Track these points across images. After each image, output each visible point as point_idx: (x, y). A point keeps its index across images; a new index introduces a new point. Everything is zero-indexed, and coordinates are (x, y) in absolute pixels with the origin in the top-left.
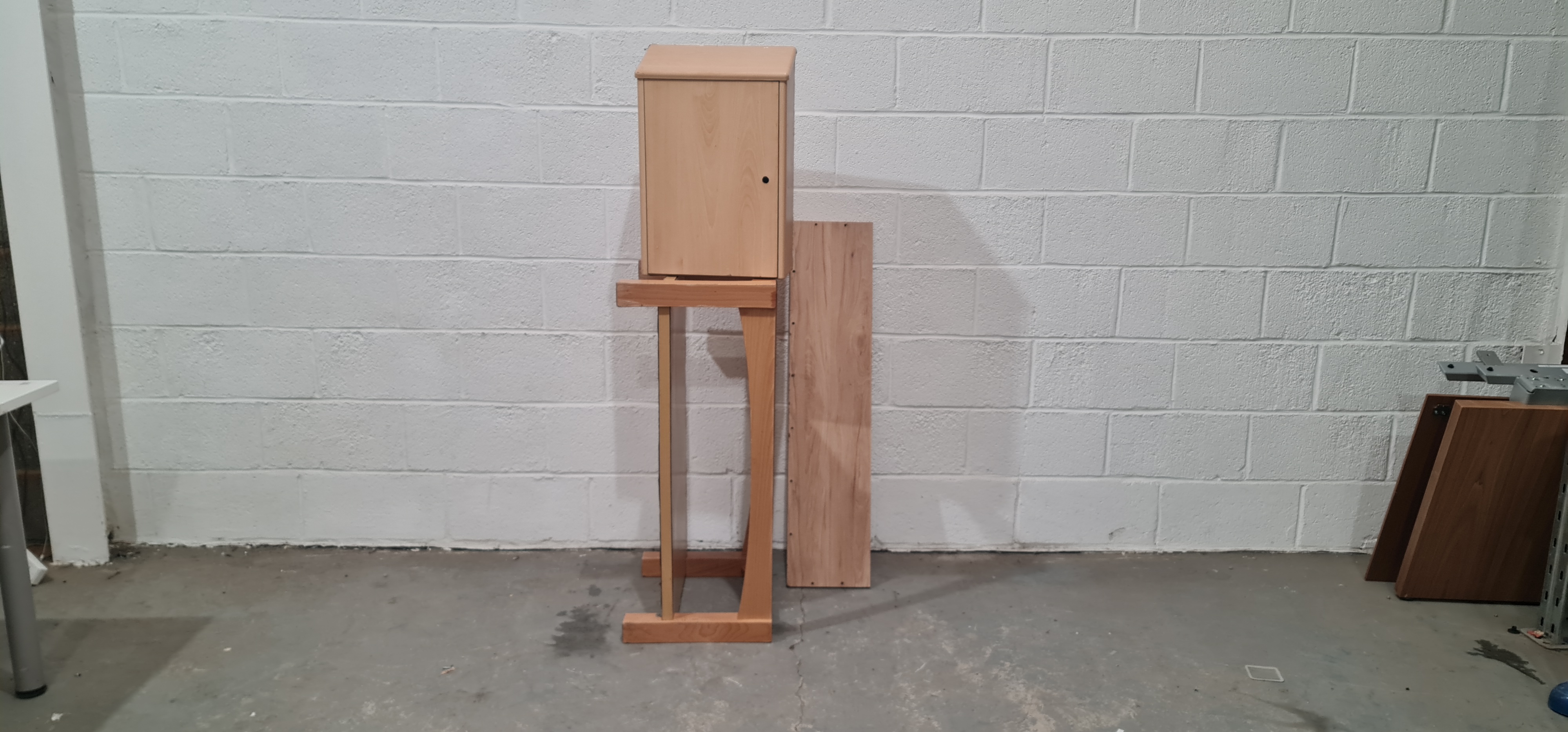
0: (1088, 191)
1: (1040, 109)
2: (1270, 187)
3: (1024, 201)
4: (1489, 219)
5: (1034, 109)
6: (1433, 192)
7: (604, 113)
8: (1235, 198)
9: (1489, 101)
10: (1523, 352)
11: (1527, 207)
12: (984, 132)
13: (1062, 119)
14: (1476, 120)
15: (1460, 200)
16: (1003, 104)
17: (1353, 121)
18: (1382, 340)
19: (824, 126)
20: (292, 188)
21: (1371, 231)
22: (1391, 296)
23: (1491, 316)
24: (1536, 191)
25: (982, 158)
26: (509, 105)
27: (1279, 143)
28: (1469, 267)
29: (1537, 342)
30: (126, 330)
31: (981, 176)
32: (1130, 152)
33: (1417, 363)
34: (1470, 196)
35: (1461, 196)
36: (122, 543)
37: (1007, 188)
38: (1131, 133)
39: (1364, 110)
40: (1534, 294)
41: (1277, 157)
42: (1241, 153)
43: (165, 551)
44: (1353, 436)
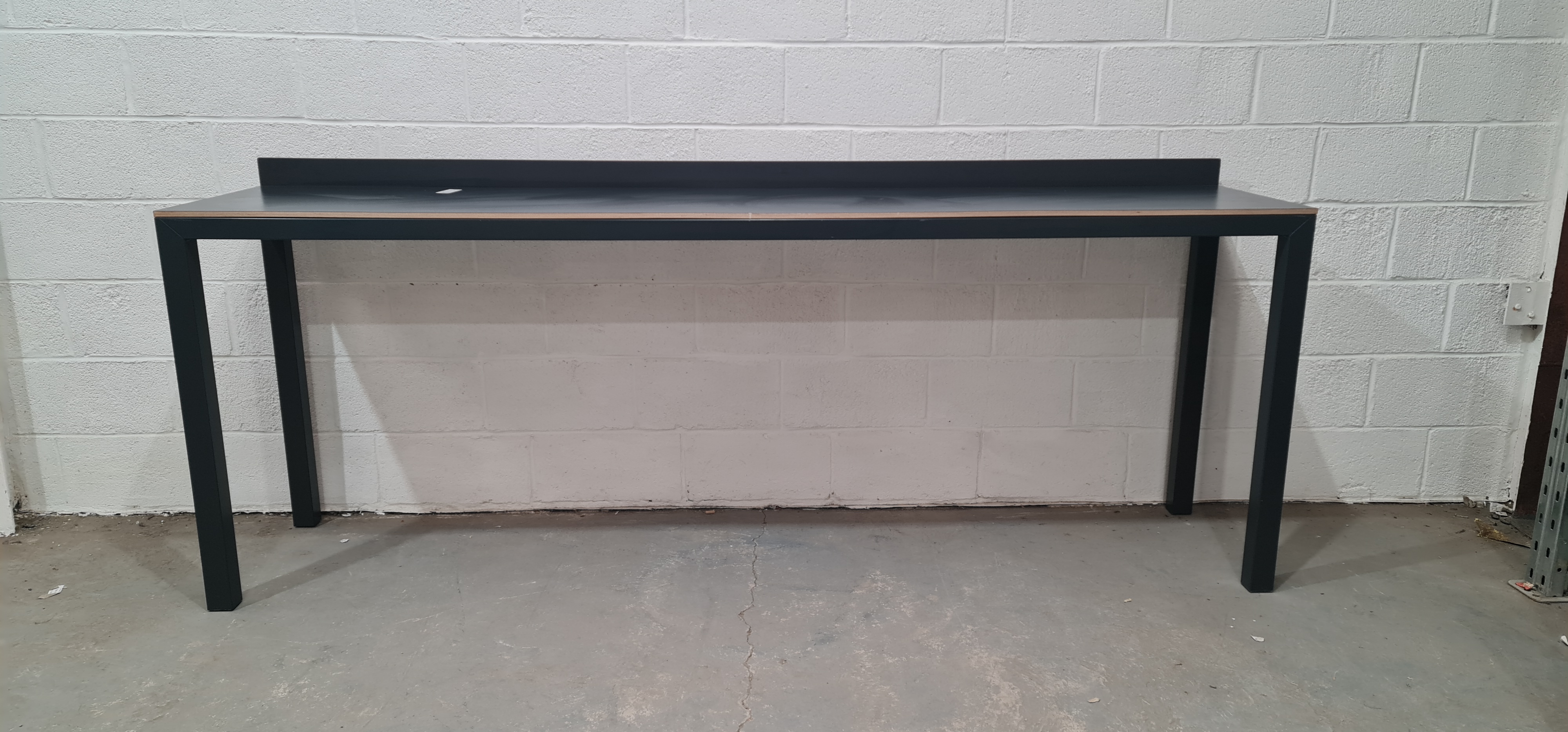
0: (1052, 125)
1: (1001, 38)
2: (1245, 118)
3: (984, 137)
4: (1475, 150)
5: (994, 38)
6: (1416, 122)
7: (535, 46)
8: (1208, 131)
9: (1476, 24)
10: (1509, 290)
11: (1515, 137)
12: (942, 62)
13: (1025, 48)
14: (1461, 44)
15: (1445, 129)
16: (961, 33)
17: (1332, 46)
18: (1362, 279)
19: (772, 59)
20: (197, 129)
21: (1351, 163)
22: (1371, 233)
23: (1476, 252)
24: (1524, 119)
25: (940, 91)
26: (432, 37)
27: (1254, 71)
28: (1453, 201)
29: (1524, 279)
30: (25, 284)
31: (939, 110)
32: (1096, 82)
33: (1398, 303)
34: (1456, 125)
35: (1447, 125)
36: (30, 512)
37: (966, 124)
38: (1098, 62)
39: (1344, 34)
40: (1521, 228)
41: (1253, 87)
42: (1214, 82)
43: (76, 519)
44: (1331, 380)
